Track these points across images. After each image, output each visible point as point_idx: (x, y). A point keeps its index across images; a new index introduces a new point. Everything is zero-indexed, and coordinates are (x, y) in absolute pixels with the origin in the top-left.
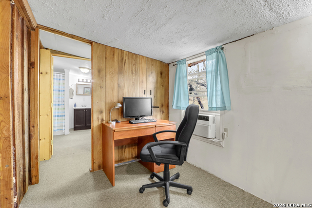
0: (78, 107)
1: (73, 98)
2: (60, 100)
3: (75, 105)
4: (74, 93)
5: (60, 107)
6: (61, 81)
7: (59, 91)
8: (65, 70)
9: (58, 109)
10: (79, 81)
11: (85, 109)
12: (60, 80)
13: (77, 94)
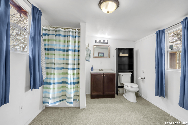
0: (95, 71)
1: (90, 60)
2: (76, 63)
3: (92, 69)
4: (91, 55)
5: (75, 71)
6: (77, 38)
7: (75, 51)
8: (81, 24)
9: (74, 74)
10: (96, 42)
11: (104, 74)
12: (75, 37)
13: (94, 57)
